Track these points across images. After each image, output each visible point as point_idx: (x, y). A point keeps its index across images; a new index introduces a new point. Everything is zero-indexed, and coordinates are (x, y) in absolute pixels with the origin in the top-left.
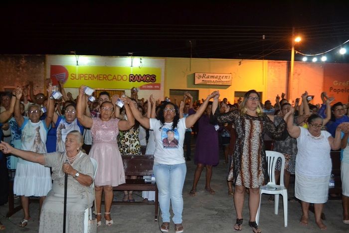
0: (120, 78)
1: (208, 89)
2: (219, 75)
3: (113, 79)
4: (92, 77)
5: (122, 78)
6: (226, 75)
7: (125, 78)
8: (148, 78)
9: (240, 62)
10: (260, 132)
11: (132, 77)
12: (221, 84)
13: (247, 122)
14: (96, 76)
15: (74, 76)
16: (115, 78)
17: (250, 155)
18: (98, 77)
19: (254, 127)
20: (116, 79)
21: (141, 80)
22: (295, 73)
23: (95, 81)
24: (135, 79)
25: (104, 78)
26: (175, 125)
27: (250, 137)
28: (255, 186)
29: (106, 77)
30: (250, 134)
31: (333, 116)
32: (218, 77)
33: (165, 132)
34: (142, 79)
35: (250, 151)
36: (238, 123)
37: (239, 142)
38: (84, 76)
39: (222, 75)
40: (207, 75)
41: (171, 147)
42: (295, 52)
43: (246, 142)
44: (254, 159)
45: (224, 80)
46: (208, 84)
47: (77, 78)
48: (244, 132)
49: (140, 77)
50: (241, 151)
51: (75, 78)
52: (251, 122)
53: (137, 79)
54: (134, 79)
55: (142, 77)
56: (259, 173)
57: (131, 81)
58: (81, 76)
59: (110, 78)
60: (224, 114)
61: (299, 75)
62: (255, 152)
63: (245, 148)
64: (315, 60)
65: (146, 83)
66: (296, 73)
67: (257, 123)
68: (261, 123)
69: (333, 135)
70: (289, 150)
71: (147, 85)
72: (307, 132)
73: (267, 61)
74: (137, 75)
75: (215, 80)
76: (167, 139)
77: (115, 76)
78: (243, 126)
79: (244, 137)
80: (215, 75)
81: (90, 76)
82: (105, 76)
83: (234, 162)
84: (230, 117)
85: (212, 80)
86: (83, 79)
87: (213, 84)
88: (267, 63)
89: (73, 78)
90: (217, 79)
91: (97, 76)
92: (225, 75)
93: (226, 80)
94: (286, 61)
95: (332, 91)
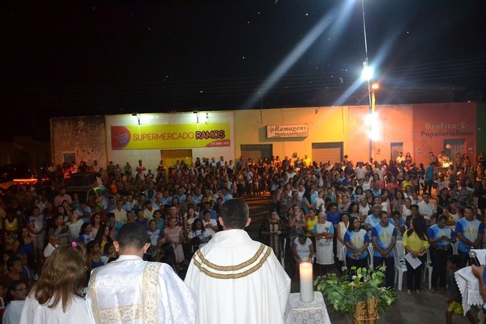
0: (186, 136)
1: (281, 143)
2: (293, 126)
4: (156, 136)
5: (188, 136)
6: (301, 126)
7: (191, 135)
8: (216, 135)
9: (317, 110)
11: (199, 134)
12: (296, 136)
14: (160, 135)
15: (137, 136)
16: (180, 136)
18: (163, 136)
21: (209, 137)
23: (160, 140)
24: (202, 136)
25: (168, 137)
29: (171, 136)
32: (293, 129)
38: (148, 136)
39: (296, 127)
40: (280, 127)
45: (299, 131)
46: (281, 137)
47: (140, 138)
49: (207, 134)
51: (138, 139)
53: (205, 136)
55: (210, 134)
57: (197, 138)
58: (143, 136)
59: (175, 136)
65: (214, 140)
71: (215, 142)
73: (347, 107)
74: (204, 131)
75: (289, 132)
77: (180, 134)
80: (289, 127)
81: (154, 136)
82: (169, 135)
85: (286, 132)
86: (146, 139)
87: (287, 136)
88: (347, 109)
89: (136, 139)
90: (291, 131)
93: (301, 131)
95: (424, 135)
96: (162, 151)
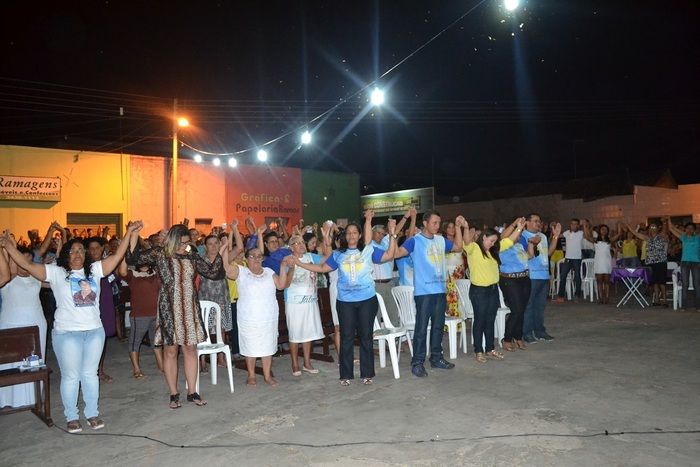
1: (8, 210)
2: (32, 180)
6: (49, 181)
9: (77, 157)
10: (192, 273)
12: (38, 198)
13: (175, 261)
17: (183, 304)
19: (185, 267)
22: (179, 179)
26: (88, 272)
27: (181, 281)
28: (192, 342)
30: (181, 277)
31: (266, 249)
32: (31, 185)
33: (75, 284)
35: (182, 299)
36: (162, 264)
37: (167, 288)
39: (39, 181)
40: (7, 179)
41: (87, 305)
42: (179, 144)
43: (177, 288)
44: (189, 308)
45: (43, 190)
46: (8, 198)
48: (173, 274)
50: (170, 301)
52: (180, 263)
56: (196, 327)
60: (144, 253)
61: (186, 182)
62: (188, 298)
63: (176, 296)
64: (217, 162)
66: (181, 179)
67: (186, 263)
68: (191, 262)
69: (277, 272)
70: (221, 298)
72: (247, 270)
73: (128, 156)
75: (24, 190)
76: (80, 292)
78: (170, 266)
79: (172, 281)
80: (25, 180)
83: (161, 315)
84: (152, 257)
85: (18, 189)
87: (20, 198)
88: (129, 160)
90: (29, 189)
92: (45, 181)
93: (48, 190)
94: (163, 158)
95: (240, 210)
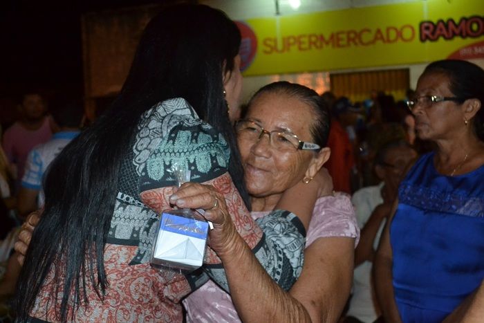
0: (393, 34)
3: (376, 38)
4: (319, 41)
5: (399, 34)
7: (407, 33)
8: (475, 27)
11: (427, 28)
14: (327, 37)
15: (272, 43)
16: (379, 36)
18: (335, 40)
20: (382, 38)
21: (454, 34)
23: (328, 50)
24: (438, 32)
25: (349, 39)
29: (355, 38)
34: (457, 31)
38: (298, 40)
47: (280, 46)
49: (451, 25)
51: (274, 49)
53: (444, 32)
54: (433, 33)
55: (457, 26)
57: (423, 39)
58: (287, 43)
59: (367, 37)
65: (469, 41)
71: (472, 46)
74: (441, 21)
77: (379, 31)
81: (313, 39)
82: (352, 35)
86: (294, 48)
89: (268, 49)
91: (332, 37)
96: (332, 76)
